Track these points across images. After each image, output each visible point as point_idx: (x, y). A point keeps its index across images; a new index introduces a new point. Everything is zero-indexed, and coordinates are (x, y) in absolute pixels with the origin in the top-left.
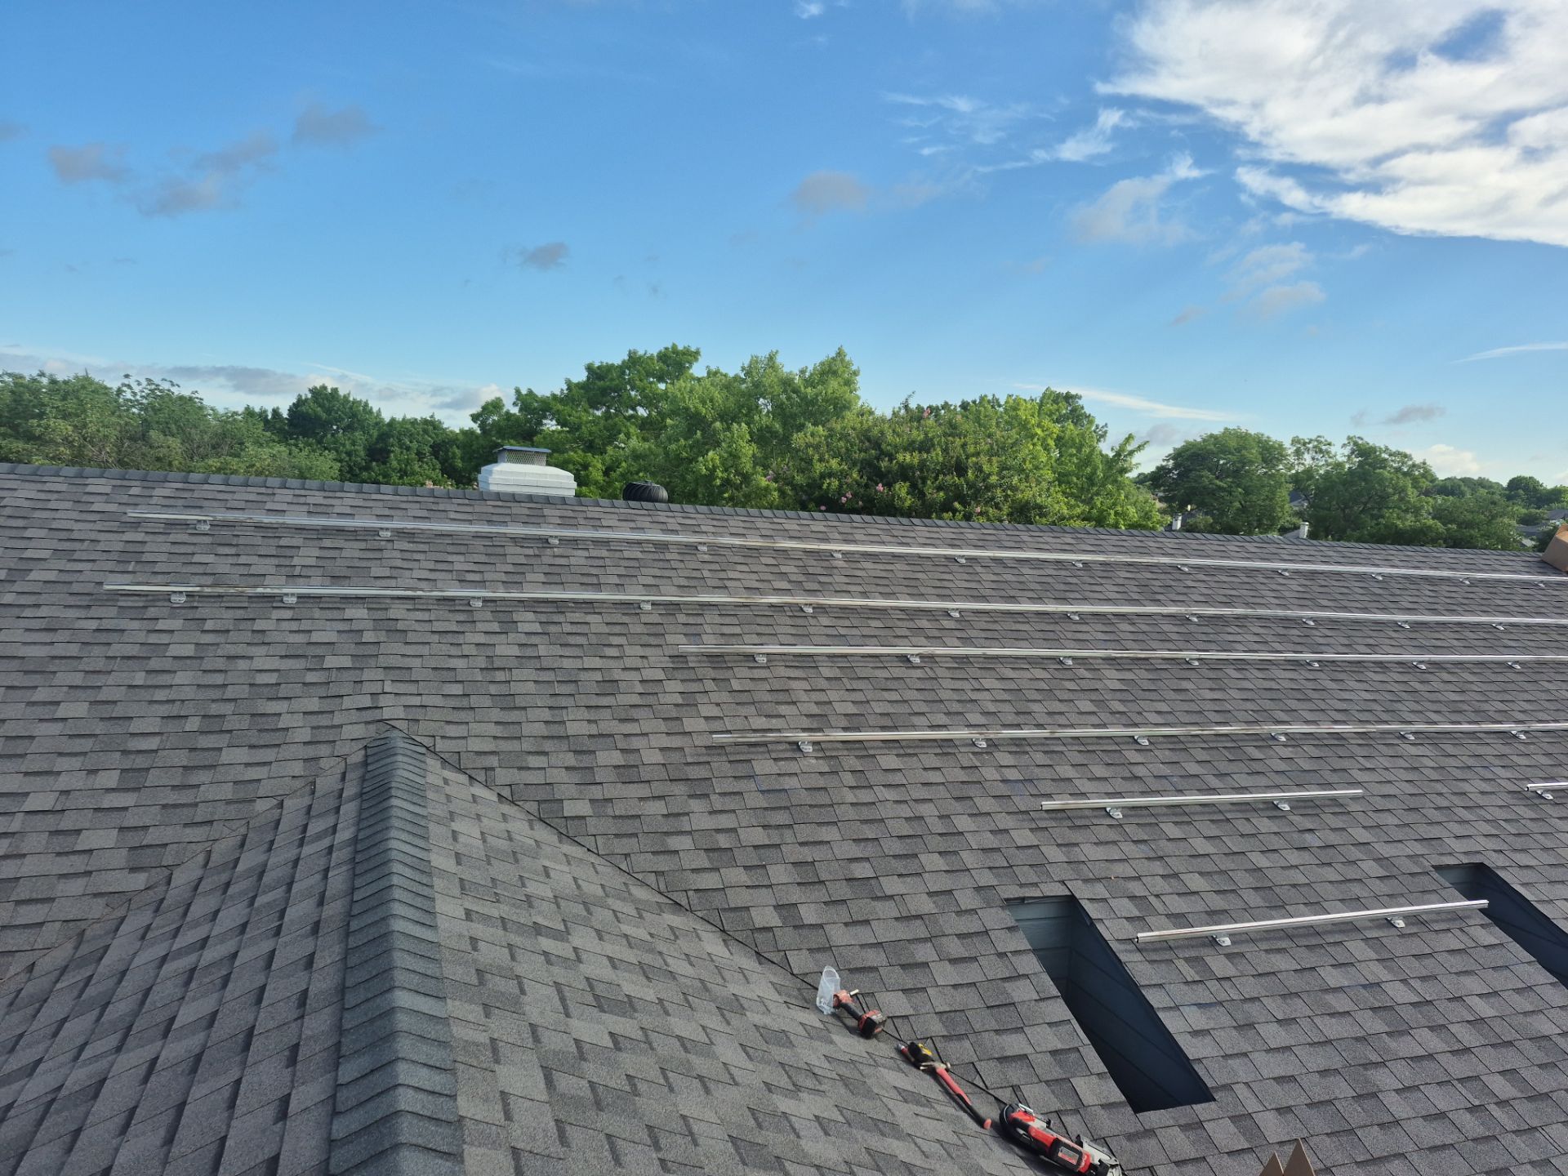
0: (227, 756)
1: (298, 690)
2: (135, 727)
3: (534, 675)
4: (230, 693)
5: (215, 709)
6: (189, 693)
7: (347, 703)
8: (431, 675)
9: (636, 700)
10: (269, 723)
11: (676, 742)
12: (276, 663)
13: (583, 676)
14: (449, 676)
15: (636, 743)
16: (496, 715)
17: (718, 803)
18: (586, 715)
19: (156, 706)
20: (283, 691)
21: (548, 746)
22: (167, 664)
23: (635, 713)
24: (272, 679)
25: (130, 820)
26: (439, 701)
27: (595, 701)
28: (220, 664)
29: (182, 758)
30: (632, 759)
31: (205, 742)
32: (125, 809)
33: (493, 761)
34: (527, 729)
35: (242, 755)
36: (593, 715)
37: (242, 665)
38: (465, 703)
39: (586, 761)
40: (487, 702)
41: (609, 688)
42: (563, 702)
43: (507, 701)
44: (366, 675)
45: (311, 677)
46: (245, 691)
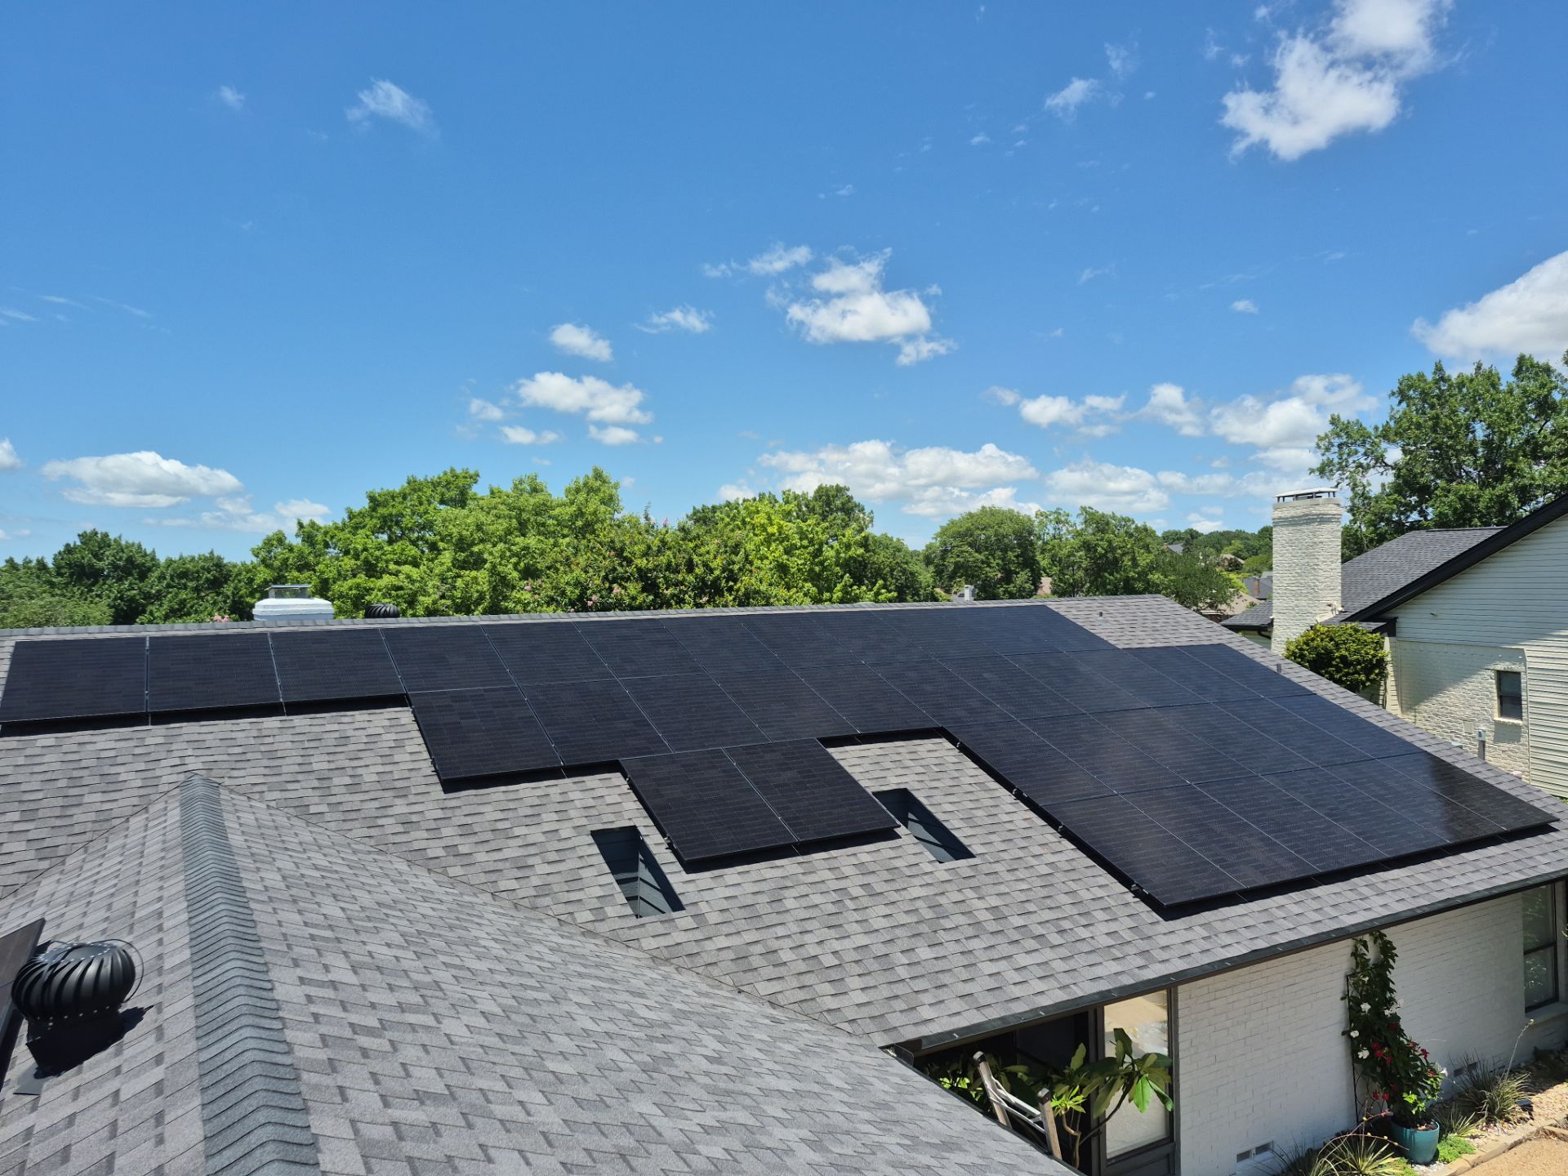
0: (86, 799)
1: (130, 759)
2: (23, 787)
3: (291, 738)
4: (83, 764)
5: (75, 774)
6: (57, 766)
7: (163, 763)
8: (219, 743)
9: (362, 747)
10: (112, 778)
11: (388, 768)
12: (112, 745)
13: (325, 736)
14: (233, 743)
15: (359, 771)
16: (266, 762)
17: (412, 799)
18: (327, 758)
19: (36, 776)
20: (119, 760)
21: (300, 777)
22: (38, 751)
23: (361, 755)
24: (112, 753)
25: (31, 836)
26: (226, 758)
27: (333, 750)
28: (75, 748)
29: (60, 802)
30: (357, 780)
31: (72, 792)
32: (29, 830)
33: (264, 788)
34: (285, 769)
35: (99, 797)
36: (331, 758)
37: (89, 747)
38: (244, 757)
39: (326, 783)
40: (259, 756)
41: (343, 741)
42: (311, 752)
43: (272, 755)
44: (174, 747)
45: (138, 751)
46: (93, 762)
